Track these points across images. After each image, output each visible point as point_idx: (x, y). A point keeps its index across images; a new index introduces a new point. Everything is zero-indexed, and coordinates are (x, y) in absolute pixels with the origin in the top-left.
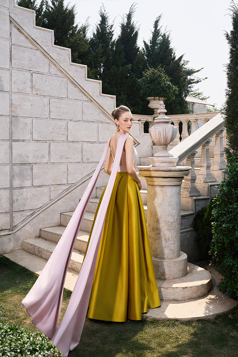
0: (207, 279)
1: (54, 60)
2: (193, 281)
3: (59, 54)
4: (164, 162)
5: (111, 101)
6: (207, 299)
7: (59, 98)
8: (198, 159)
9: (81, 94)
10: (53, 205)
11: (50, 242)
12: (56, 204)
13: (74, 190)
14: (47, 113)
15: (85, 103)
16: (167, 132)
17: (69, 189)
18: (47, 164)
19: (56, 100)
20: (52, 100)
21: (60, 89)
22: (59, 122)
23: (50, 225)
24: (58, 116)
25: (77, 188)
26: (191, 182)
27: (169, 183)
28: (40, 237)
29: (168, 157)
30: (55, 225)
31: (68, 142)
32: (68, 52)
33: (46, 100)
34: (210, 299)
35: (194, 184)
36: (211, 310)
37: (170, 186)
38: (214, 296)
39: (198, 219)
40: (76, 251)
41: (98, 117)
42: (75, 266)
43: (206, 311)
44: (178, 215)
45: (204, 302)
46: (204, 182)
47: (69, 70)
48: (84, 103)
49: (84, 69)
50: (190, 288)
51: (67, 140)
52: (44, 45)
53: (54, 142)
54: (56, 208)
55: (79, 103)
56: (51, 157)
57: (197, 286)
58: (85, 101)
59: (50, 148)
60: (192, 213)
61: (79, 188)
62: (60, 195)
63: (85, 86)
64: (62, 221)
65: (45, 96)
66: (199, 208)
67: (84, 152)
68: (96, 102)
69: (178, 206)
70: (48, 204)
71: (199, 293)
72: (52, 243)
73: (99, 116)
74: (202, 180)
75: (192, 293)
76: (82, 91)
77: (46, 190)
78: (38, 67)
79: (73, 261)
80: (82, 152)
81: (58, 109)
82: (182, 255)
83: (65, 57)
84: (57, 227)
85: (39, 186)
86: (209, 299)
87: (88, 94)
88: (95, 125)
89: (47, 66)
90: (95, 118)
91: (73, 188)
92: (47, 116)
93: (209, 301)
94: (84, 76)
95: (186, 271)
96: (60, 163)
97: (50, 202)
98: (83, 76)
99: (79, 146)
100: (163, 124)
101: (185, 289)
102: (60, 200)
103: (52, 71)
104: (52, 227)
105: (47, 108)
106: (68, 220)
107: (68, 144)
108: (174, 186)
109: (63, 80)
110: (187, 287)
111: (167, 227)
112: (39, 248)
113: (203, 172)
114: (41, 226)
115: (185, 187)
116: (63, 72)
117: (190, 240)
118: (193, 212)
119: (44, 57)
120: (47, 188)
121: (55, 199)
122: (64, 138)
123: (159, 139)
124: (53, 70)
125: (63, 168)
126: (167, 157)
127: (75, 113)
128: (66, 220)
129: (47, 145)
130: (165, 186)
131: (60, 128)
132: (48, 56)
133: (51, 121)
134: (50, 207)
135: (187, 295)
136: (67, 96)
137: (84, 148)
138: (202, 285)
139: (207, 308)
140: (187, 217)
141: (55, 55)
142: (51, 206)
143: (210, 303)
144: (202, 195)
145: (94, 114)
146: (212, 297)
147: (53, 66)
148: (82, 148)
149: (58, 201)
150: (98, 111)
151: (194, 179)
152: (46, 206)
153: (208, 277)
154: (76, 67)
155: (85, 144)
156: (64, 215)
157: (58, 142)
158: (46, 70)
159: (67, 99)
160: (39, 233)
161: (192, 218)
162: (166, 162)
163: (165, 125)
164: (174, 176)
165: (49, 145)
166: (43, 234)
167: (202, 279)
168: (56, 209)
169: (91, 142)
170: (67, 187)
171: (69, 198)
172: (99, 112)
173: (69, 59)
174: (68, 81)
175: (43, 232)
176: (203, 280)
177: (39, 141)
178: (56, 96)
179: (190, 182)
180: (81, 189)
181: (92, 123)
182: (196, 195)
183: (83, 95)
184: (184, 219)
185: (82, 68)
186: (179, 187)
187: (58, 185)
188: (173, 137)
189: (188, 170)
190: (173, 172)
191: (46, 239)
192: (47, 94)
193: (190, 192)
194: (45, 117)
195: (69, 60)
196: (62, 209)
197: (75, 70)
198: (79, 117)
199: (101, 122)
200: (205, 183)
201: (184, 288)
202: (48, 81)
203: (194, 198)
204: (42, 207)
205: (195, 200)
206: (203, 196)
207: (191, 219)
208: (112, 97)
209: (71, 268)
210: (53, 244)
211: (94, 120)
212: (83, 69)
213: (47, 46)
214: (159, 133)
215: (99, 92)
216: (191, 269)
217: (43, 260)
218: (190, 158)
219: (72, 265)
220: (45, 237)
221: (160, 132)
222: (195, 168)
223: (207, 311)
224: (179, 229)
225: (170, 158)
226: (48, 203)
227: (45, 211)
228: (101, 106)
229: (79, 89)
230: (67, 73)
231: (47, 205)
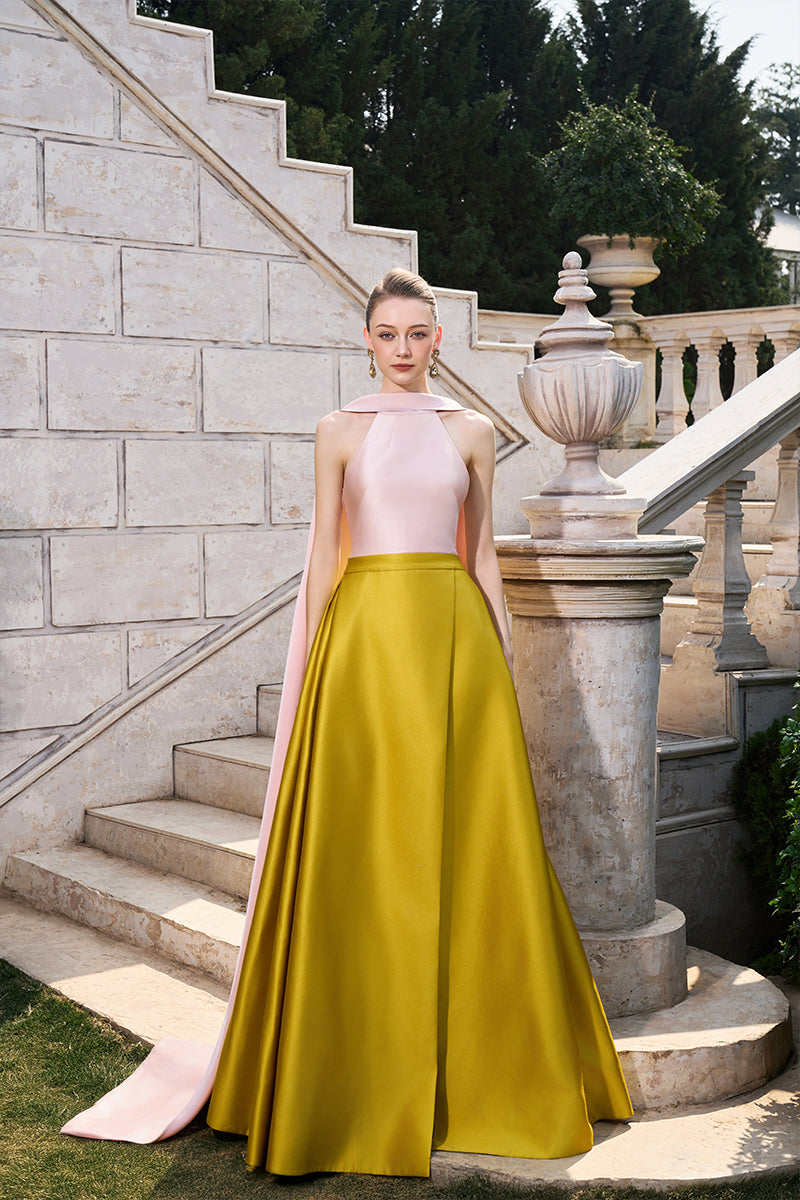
0: (767, 1021)
1: (139, 82)
2: (703, 1029)
3: (159, 55)
4: (579, 518)
5: (395, 255)
6: (761, 1106)
7: (161, 248)
8: (753, 507)
9: (259, 228)
10: (141, 710)
11: (123, 863)
12: (154, 702)
13: (234, 644)
14: (109, 313)
15: (277, 267)
16: (593, 387)
17: (211, 638)
18: (113, 531)
19: (151, 257)
20: (131, 257)
21: (166, 207)
22: (160, 351)
23: (126, 794)
24: (159, 323)
25: (244, 637)
26: (725, 608)
27: (602, 607)
28: (83, 841)
29: (599, 493)
30: (150, 794)
31: (206, 437)
32: (198, 43)
33: (105, 257)
34: (775, 1106)
35: (738, 615)
36: (766, 1151)
37: (603, 622)
38: (791, 1095)
39: (753, 770)
40: (228, 898)
41: (340, 326)
42: (213, 958)
43: (743, 1158)
44: (642, 748)
45: (740, 1118)
46: (786, 608)
47: (206, 124)
48: (275, 264)
49: (272, 118)
50: (686, 1057)
51: (199, 428)
52: (93, 19)
53: (145, 435)
54: (155, 724)
55: (250, 265)
56: (131, 504)
57: (716, 1048)
58: (279, 259)
59: (124, 461)
60: (727, 746)
61: (253, 635)
62: (169, 664)
63: (279, 193)
64: (180, 779)
65: (99, 240)
66: (759, 724)
67: (277, 480)
68: (329, 260)
69: (641, 706)
70: (120, 705)
71: (724, 1079)
72: (131, 865)
73: (341, 321)
74: (780, 599)
75: (691, 1080)
76: (269, 216)
77: (109, 643)
78: (71, 116)
79: (206, 940)
80: (267, 479)
81: (160, 295)
82: (666, 918)
83: (188, 68)
84: (157, 803)
85: (81, 628)
86: (767, 1108)
87: (294, 228)
88: (325, 362)
89: (108, 107)
90: (326, 332)
91: (227, 635)
92: (111, 327)
93: (769, 1113)
94: (273, 149)
95: (680, 987)
96: (170, 530)
97: (126, 694)
98: (269, 150)
99: (253, 453)
100: (574, 351)
101: (662, 1061)
102: (172, 686)
103: (130, 132)
104: (138, 802)
105: (110, 291)
106: (203, 773)
107: (205, 444)
108: (623, 622)
109: (180, 169)
110: (667, 1053)
111: (591, 800)
112: (74, 885)
113: (782, 561)
114: (87, 800)
115: (700, 627)
116: (176, 133)
117: (714, 856)
118: (730, 741)
119: (93, 70)
120: (112, 636)
121: (151, 684)
122: (187, 421)
123: (561, 415)
124: (136, 125)
125: (184, 547)
126: (594, 497)
127: (232, 310)
128: (197, 772)
129: (109, 449)
130: (584, 623)
131: (168, 378)
132: (113, 65)
133: (129, 347)
134: (125, 719)
135: (669, 1088)
136: (200, 238)
137: (275, 460)
138: (740, 1043)
139: (750, 1145)
140: (708, 760)
141: (146, 58)
142: (132, 715)
143: (766, 1126)
144: (776, 666)
145: (318, 313)
146: (783, 1097)
147: (134, 110)
148: (267, 466)
149: (164, 692)
150: (338, 298)
151: (740, 591)
152: (110, 712)
153: (774, 1012)
154: (236, 109)
155: (279, 445)
156: (187, 752)
157: (162, 437)
158: (101, 127)
159: (196, 249)
160: (80, 825)
161: (730, 766)
162: (587, 517)
163: (585, 357)
164: (619, 578)
165: (120, 450)
166: (97, 833)
167: (742, 1021)
168: (152, 725)
169: (307, 438)
170: (203, 631)
171: (208, 677)
172: (344, 306)
173: (206, 75)
174: (202, 170)
175: (97, 821)
176: (748, 1024)
177: (77, 435)
178: (148, 238)
179: (721, 606)
180: (264, 639)
181: (309, 355)
182: (746, 664)
183: (271, 234)
184: (689, 768)
185: (263, 111)
186: (647, 624)
187: (162, 625)
188: (623, 406)
190: (615, 560)
191: (107, 853)
192: (111, 231)
193: (720, 652)
194: (101, 329)
195: (203, 78)
196: (182, 728)
197: (234, 124)
198: (252, 329)
199: (353, 346)
200: (791, 609)
201: (655, 1056)
202: (111, 175)
203: (738, 675)
204: (93, 718)
205: (743, 685)
206: (782, 667)
207: (724, 770)
208: (400, 240)
209: (198, 969)
210: (135, 871)
211: (322, 338)
212: (266, 116)
213: (106, 23)
214: (560, 392)
215: (340, 217)
216: (706, 975)
217: (83, 933)
218: (719, 502)
219: (204, 954)
220: (103, 841)
221: (562, 386)
222: (745, 547)
223: (749, 1155)
224: (645, 808)
225: (607, 497)
226: (116, 702)
227: (107, 735)
228: (350, 280)
229: (251, 207)
230: (196, 135)
231: (114, 708)
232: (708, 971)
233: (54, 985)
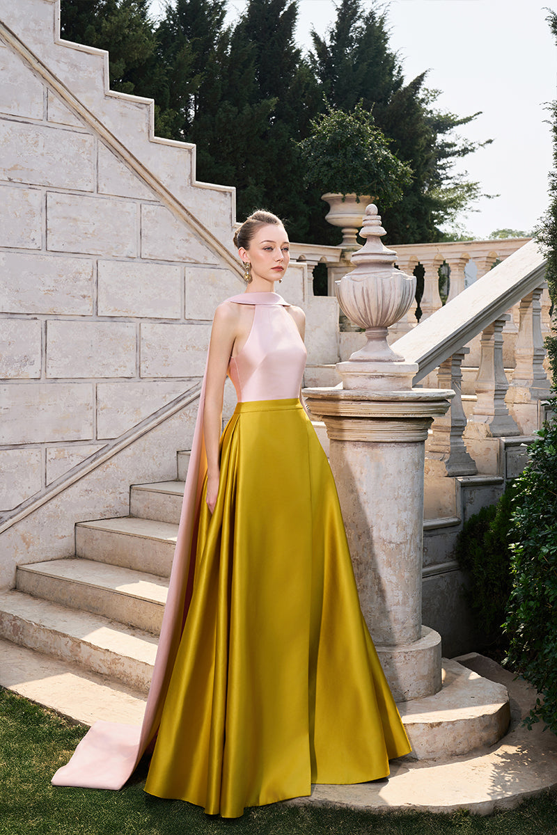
0: (497, 702)
1: (60, 83)
2: (458, 708)
3: (74, 66)
4: (377, 377)
5: (222, 202)
6: (498, 755)
7: (73, 193)
8: (469, 371)
9: (136, 182)
10: (54, 501)
11: (46, 603)
12: (63, 496)
13: (116, 457)
14: (38, 235)
15: (147, 208)
16: (387, 292)
17: (100, 453)
18: (38, 381)
19: (66, 199)
20: (53, 198)
21: (77, 166)
22: (71, 261)
23: (44, 555)
24: (70, 243)
25: (122, 453)
26: (451, 436)
27: (393, 435)
28: (15, 588)
29: (390, 361)
30: (59, 554)
31: (98, 319)
32: (99, 59)
33: (36, 198)
34: (506, 755)
35: (459, 440)
36: (509, 783)
37: (393, 444)
38: (516, 748)
39: (471, 537)
40: (123, 626)
41: (186, 248)
42: (119, 668)
43: (496, 788)
44: (416, 524)
45: (487, 764)
46: (487, 436)
47: (103, 112)
48: (145, 206)
49: (145, 110)
50: (451, 726)
51: (95, 313)
52: (32, 40)
53: (60, 317)
54: (64, 510)
55: (130, 206)
56: (50, 363)
57: (469, 719)
58: (148, 203)
59: (46, 335)
60: (454, 522)
61: (128, 451)
62: (73, 471)
63: (149, 159)
64: (80, 544)
65: (32, 186)
66: (473, 510)
67: (144, 349)
68: (180, 205)
69: (415, 500)
70: (40, 498)
71: (474, 740)
72: (51, 604)
73: (187, 245)
74: (483, 430)
75: (454, 740)
76: (141, 173)
77: (32, 456)
78: (15, 103)
79: (115, 656)
80: (138, 348)
81: (72, 224)
82: (427, 636)
83: (93, 75)
84: (65, 561)
85: (15, 446)
86: (502, 757)
87: (158, 182)
88: (176, 271)
89: (39, 99)
90: (177, 251)
91: (111, 451)
92: (39, 245)
93: (504, 760)
94: (146, 130)
95: (439, 682)
96: (75, 380)
97: (44, 491)
98: (143, 131)
99: (129, 330)
100: (374, 268)
101: (436, 729)
102: (75, 485)
103: (54, 116)
104: (51, 560)
105: (38, 221)
106: (97, 540)
107: (99, 324)
108: (406, 444)
109: (85, 141)
110: (440, 723)
111: (385, 557)
112: (15, 618)
113: (484, 406)
114: (18, 559)
115: (435, 448)
116: (83, 118)
117: (447, 594)
118: (456, 520)
119: (30, 74)
120: (36, 451)
121: (61, 484)
122: (87, 308)
123: (366, 310)
124: (58, 111)
125: (84, 393)
126: (386, 363)
127: (117, 235)
128: (92, 540)
129: (37, 326)
130: (381, 445)
131: (76, 280)
132: (43, 71)
133: (50, 258)
134: (44, 507)
135: (441, 746)
136: (98, 187)
137: (143, 336)
138: (483, 716)
139: (498, 780)
140: (440, 531)
141: (65, 67)
142: (49, 504)
143: (505, 768)
144: (480, 473)
145: (172, 239)
146: (512, 750)
147: (57, 101)
148: (138, 338)
149: (70, 489)
150: (185, 229)
151: (460, 425)
152: (33, 503)
153: (500, 697)
154: (122, 103)
155: (146, 325)
156: (85, 527)
157: (71, 318)
158: (36, 112)
159: (95, 194)
160: (13, 576)
161: (456, 534)
162: (382, 376)
163: (382, 273)
164: (405, 416)
165: (43, 327)
166: (25, 582)
167: (481, 702)
168: (61, 511)
169: (163, 321)
170: (95, 449)
171: (98, 480)
172: (189, 234)
173: (104, 81)
174: (100, 142)
175: (26, 574)
176: (485, 704)
177: (15, 316)
178: (64, 186)
179: (449, 435)
180: (135, 454)
181: (166, 267)
182: (464, 472)
183: (143, 186)
184: (431, 536)
185: (140, 105)
186: (419, 445)
187: (68, 444)
188: (404, 305)
189: (443, 400)
190: (403, 404)
191: (33, 595)
192: (40, 181)
193: (449, 464)
194: (32, 246)
195: (102, 82)
196: (80, 513)
197: (121, 113)
198: (130, 248)
199: (193, 261)
200: (490, 437)
201: (432, 726)
202: (41, 144)
203: (460, 479)
204: (22, 506)
205: (463, 485)
206: (484, 474)
207: (451, 537)
208: (225, 193)
209: (109, 675)
210: (55, 608)
211: (174, 255)
212: (142, 108)
213: (40, 43)
214: (366, 295)
215: (187, 177)
216: (450, 674)
217: (24, 653)
218: (447, 367)
219: (113, 666)
220: (30, 588)
221: (367, 291)
222: (463, 397)
223: (499, 786)
224: (417, 562)
225: (395, 363)
226: (39, 495)
227: (31, 517)
228: (193, 218)
229: (130, 168)
230: (96, 119)
231: (36, 500)
232: (451, 672)
233: (12, 688)
